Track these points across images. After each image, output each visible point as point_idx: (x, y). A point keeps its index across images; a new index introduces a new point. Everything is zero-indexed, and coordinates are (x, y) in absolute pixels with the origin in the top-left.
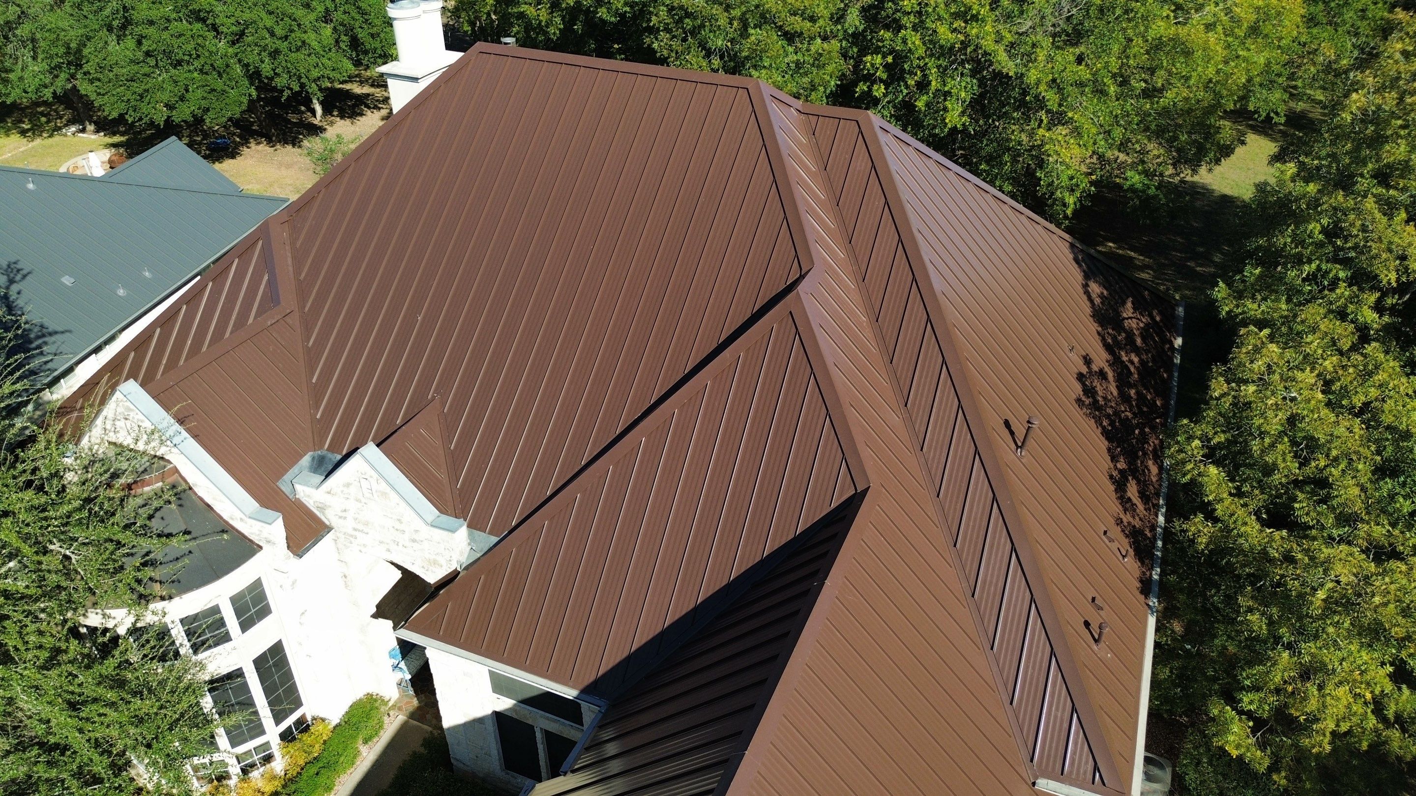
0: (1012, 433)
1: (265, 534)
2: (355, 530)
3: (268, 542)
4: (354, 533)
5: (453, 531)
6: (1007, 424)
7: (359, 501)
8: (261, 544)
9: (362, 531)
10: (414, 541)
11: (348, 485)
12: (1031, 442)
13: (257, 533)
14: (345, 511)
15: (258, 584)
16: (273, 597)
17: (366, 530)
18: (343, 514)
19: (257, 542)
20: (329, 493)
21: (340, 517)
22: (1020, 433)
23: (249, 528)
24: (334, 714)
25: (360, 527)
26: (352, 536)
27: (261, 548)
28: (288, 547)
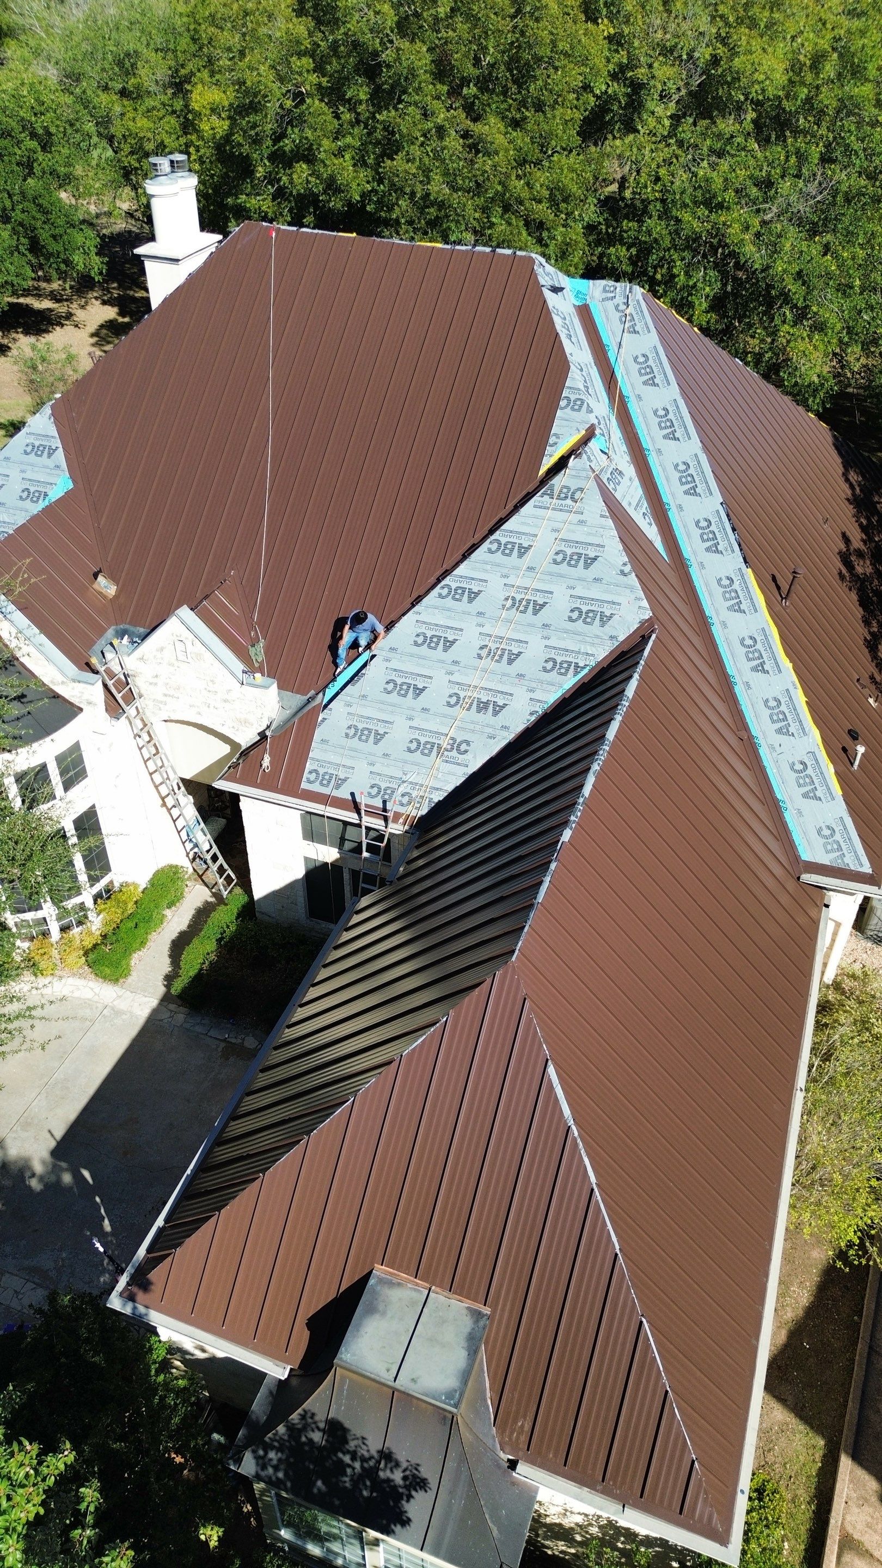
0: (778, 588)
1: (86, 697)
2: (165, 695)
3: (90, 703)
4: (164, 699)
5: (266, 687)
6: (774, 579)
7: (171, 665)
8: (81, 706)
9: (172, 696)
10: (226, 701)
11: (162, 649)
12: (793, 595)
13: (79, 695)
14: (157, 676)
15: (76, 747)
16: (89, 762)
17: (176, 695)
18: (154, 680)
19: (78, 704)
20: (142, 659)
21: (151, 684)
22: (785, 587)
23: (68, 691)
24: (142, 878)
25: (171, 692)
26: (161, 702)
27: (81, 710)
28: (107, 710)
